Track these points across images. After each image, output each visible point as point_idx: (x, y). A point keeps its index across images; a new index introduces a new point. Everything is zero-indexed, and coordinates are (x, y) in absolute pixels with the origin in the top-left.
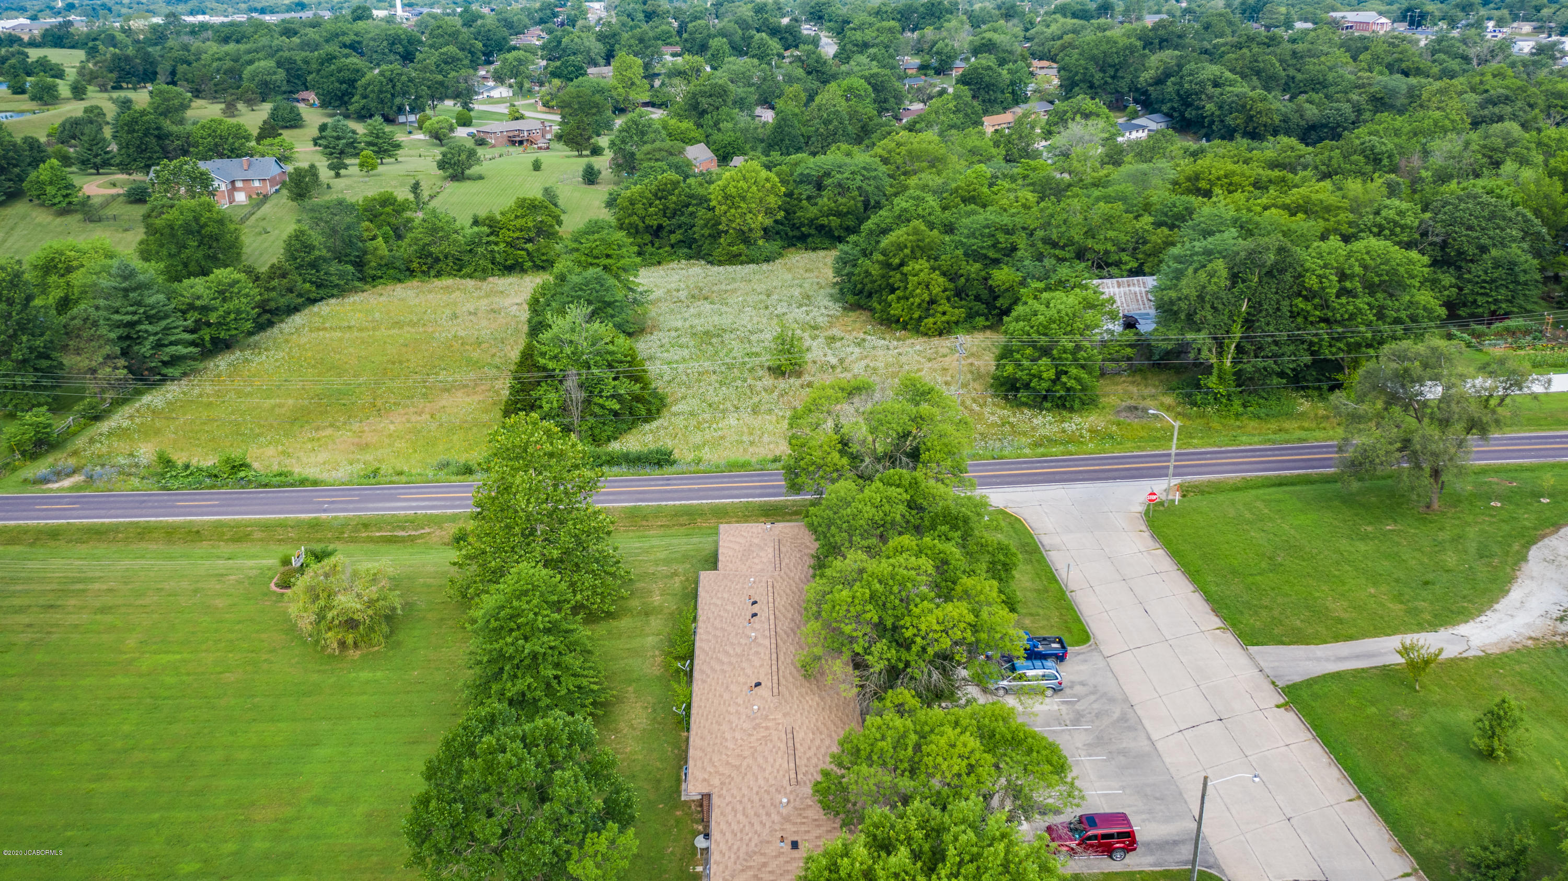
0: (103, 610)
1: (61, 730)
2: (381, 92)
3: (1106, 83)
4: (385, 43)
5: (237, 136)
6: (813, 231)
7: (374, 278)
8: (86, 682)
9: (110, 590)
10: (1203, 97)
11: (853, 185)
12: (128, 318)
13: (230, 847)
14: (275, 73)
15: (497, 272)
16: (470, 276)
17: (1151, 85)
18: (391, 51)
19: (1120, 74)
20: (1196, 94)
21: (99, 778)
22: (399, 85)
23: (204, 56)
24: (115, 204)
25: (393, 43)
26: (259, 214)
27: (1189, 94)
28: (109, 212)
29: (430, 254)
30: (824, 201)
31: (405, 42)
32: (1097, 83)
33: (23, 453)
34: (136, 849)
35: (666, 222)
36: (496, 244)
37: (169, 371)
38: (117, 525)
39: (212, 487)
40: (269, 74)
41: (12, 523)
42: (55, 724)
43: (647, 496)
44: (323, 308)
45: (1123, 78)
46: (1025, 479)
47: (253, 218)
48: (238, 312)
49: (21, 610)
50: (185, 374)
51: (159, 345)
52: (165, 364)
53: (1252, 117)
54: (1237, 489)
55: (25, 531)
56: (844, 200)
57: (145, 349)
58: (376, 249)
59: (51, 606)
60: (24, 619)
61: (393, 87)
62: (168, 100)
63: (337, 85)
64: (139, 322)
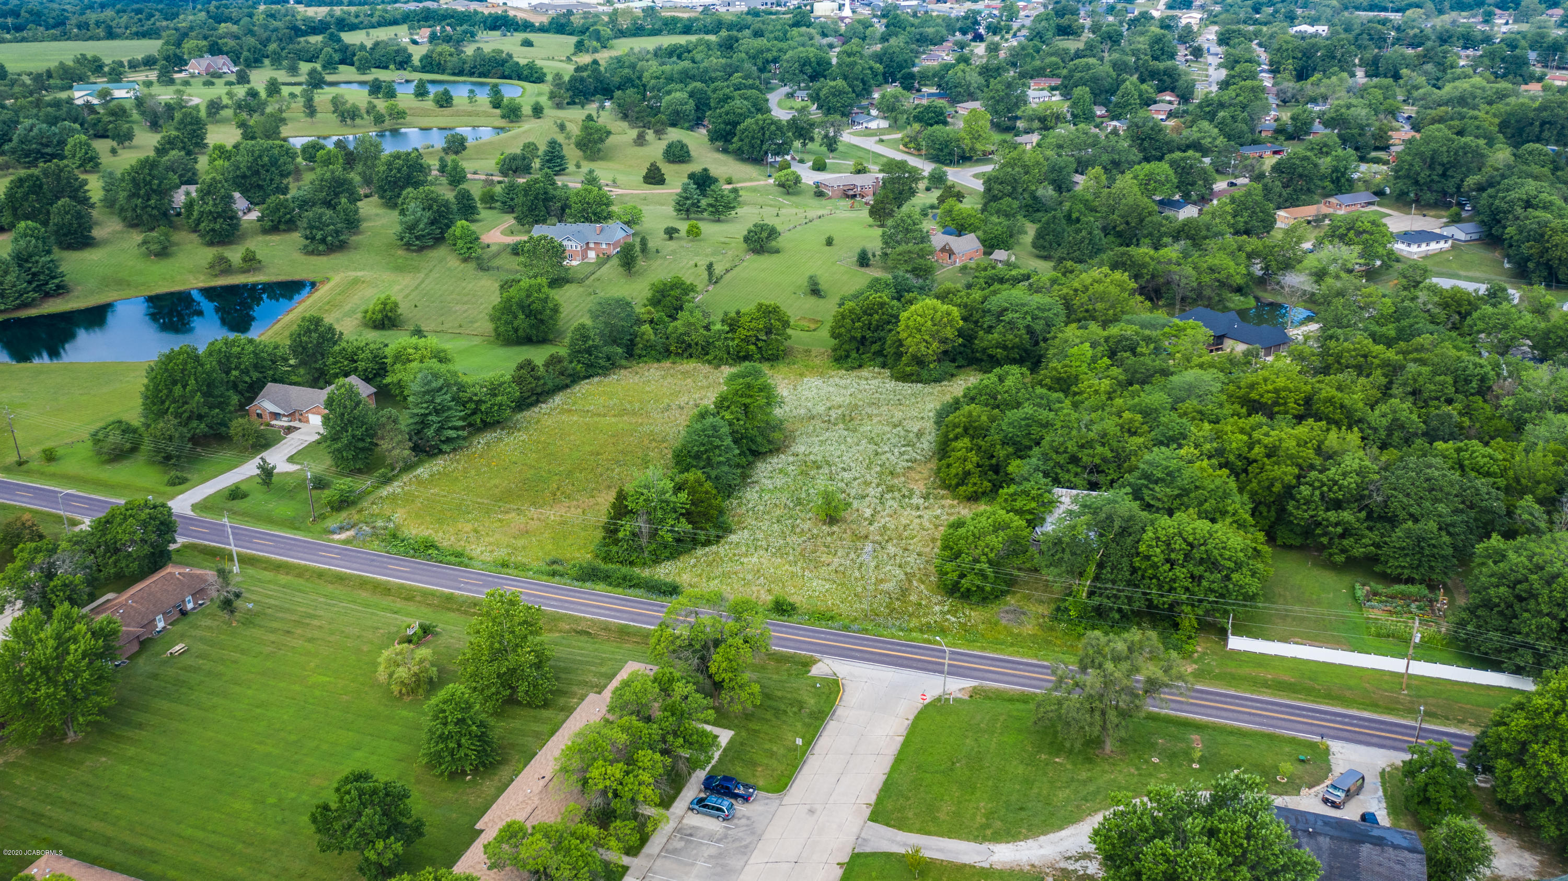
0: (310, 640)
1: (259, 711)
2: (753, 138)
3: (1432, 181)
4: (797, 65)
5: (600, 204)
6: (985, 358)
7: (640, 356)
8: (282, 685)
9: (320, 627)
10: (1510, 217)
11: (1021, 324)
12: (422, 411)
13: (293, 795)
14: (686, 103)
15: (730, 361)
16: (710, 362)
17: (1473, 190)
18: (801, 71)
19: (1450, 173)
20: (1504, 213)
21: (260, 743)
22: (767, 133)
23: (645, 74)
24: (503, 255)
25: (804, 65)
26: (598, 274)
27: (1498, 211)
28: (496, 262)
29: (684, 342)
30: (995, 336)
31: (814, 65)
32: (1422, 181)
33: (332, 508)
34: (256, 785)
35: (869, 334)
36: (733, 339)
37: (444, 447)
38: (352, 575)
39: (413, 557)
40: (681, 104)
41: (303, 562)
42: (257, 707)
43: (640, 618)
44: (583, 388)
45: (1453, 177)
46: (877, 657)
47: (592, 278)
48: (500, 405)
49: (274, 631)
50: (454, 450)
51: (441, 428)
52: (443, 442)
53: (1547, 249)
54: (1011, 700)
55: (306, 569)
56: (1011, 337)
57: (430, 432)
58: (644, 334)
59: (288, 632)
60: (272, 637)
61: (764, 134)
62: (591, 134)
63: (722, 126)
64: (430, 414)
